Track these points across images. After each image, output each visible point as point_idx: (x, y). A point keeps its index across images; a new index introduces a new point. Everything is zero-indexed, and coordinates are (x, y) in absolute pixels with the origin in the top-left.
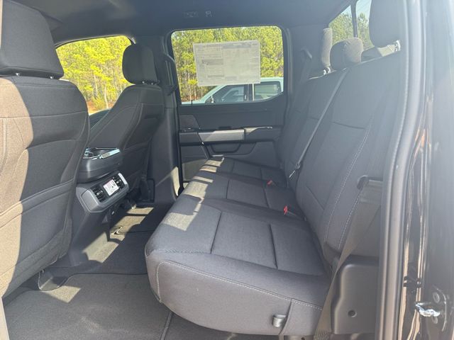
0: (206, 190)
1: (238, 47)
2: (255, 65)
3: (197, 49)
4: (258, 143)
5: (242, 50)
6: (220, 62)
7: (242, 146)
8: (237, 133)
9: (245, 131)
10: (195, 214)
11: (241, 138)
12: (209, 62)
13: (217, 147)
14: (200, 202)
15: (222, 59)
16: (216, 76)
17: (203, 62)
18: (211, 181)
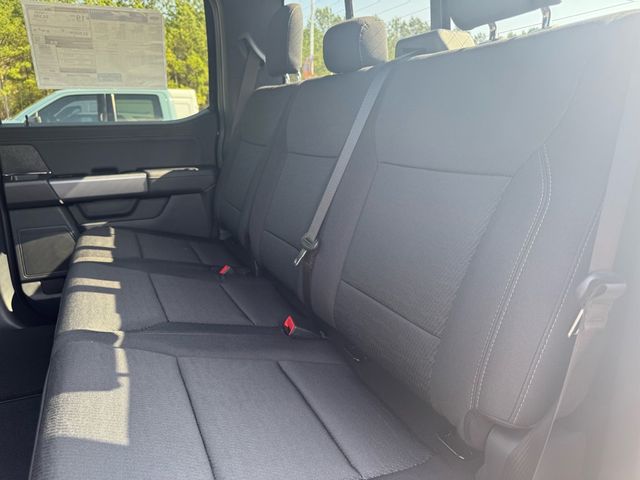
0: (119, 310)
1: (122, 18)
2: (157, 57)
3: (32, 12)
4: (173, 197)
5: (130, 25)
6: (87, 44)
7: (143, 202)
8: (132, 181)
9: (148, 176)
10: (124, 381)
11: (141, 188)
12: (61, 43)
13: (91, 208)
14: (118, 344)
15: (90, 40)
16: (79, 71)
17: (48, 40)
18: (116, 285)
